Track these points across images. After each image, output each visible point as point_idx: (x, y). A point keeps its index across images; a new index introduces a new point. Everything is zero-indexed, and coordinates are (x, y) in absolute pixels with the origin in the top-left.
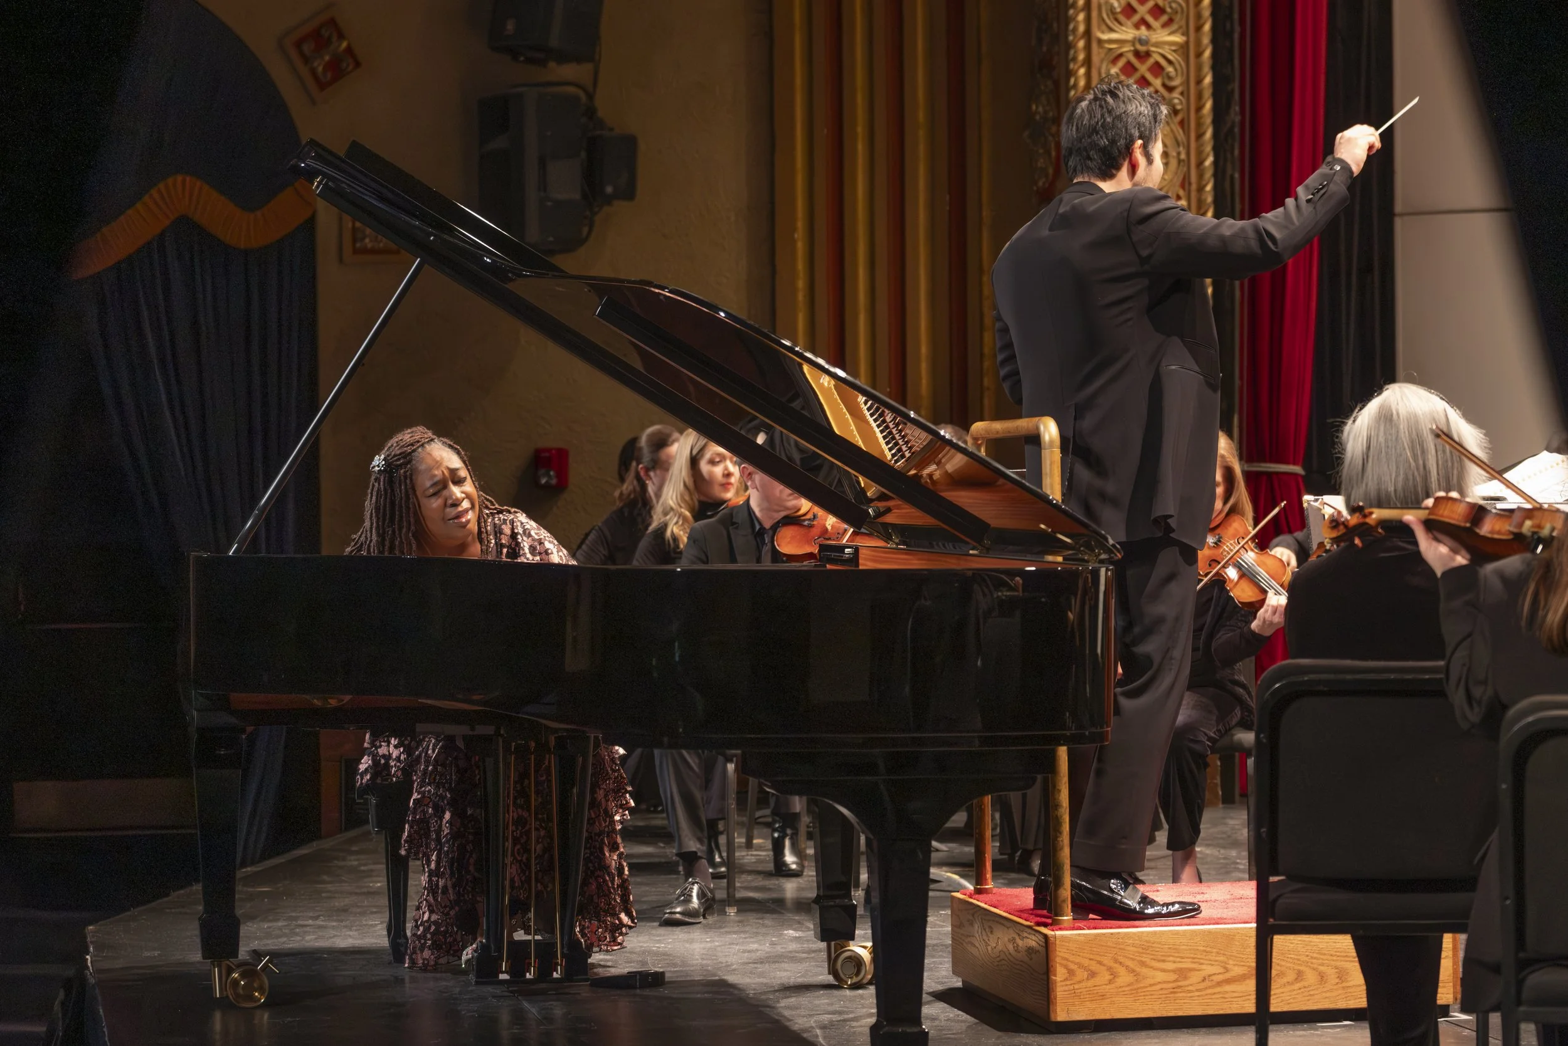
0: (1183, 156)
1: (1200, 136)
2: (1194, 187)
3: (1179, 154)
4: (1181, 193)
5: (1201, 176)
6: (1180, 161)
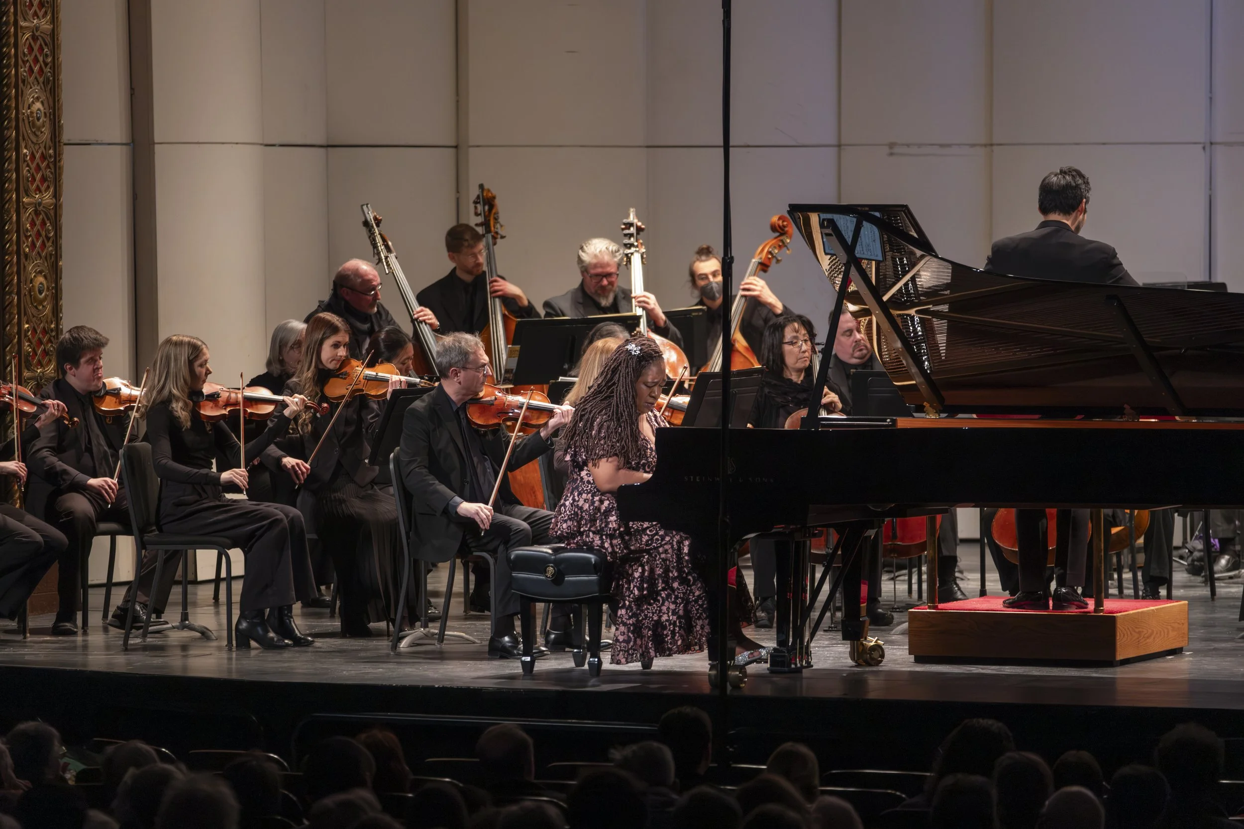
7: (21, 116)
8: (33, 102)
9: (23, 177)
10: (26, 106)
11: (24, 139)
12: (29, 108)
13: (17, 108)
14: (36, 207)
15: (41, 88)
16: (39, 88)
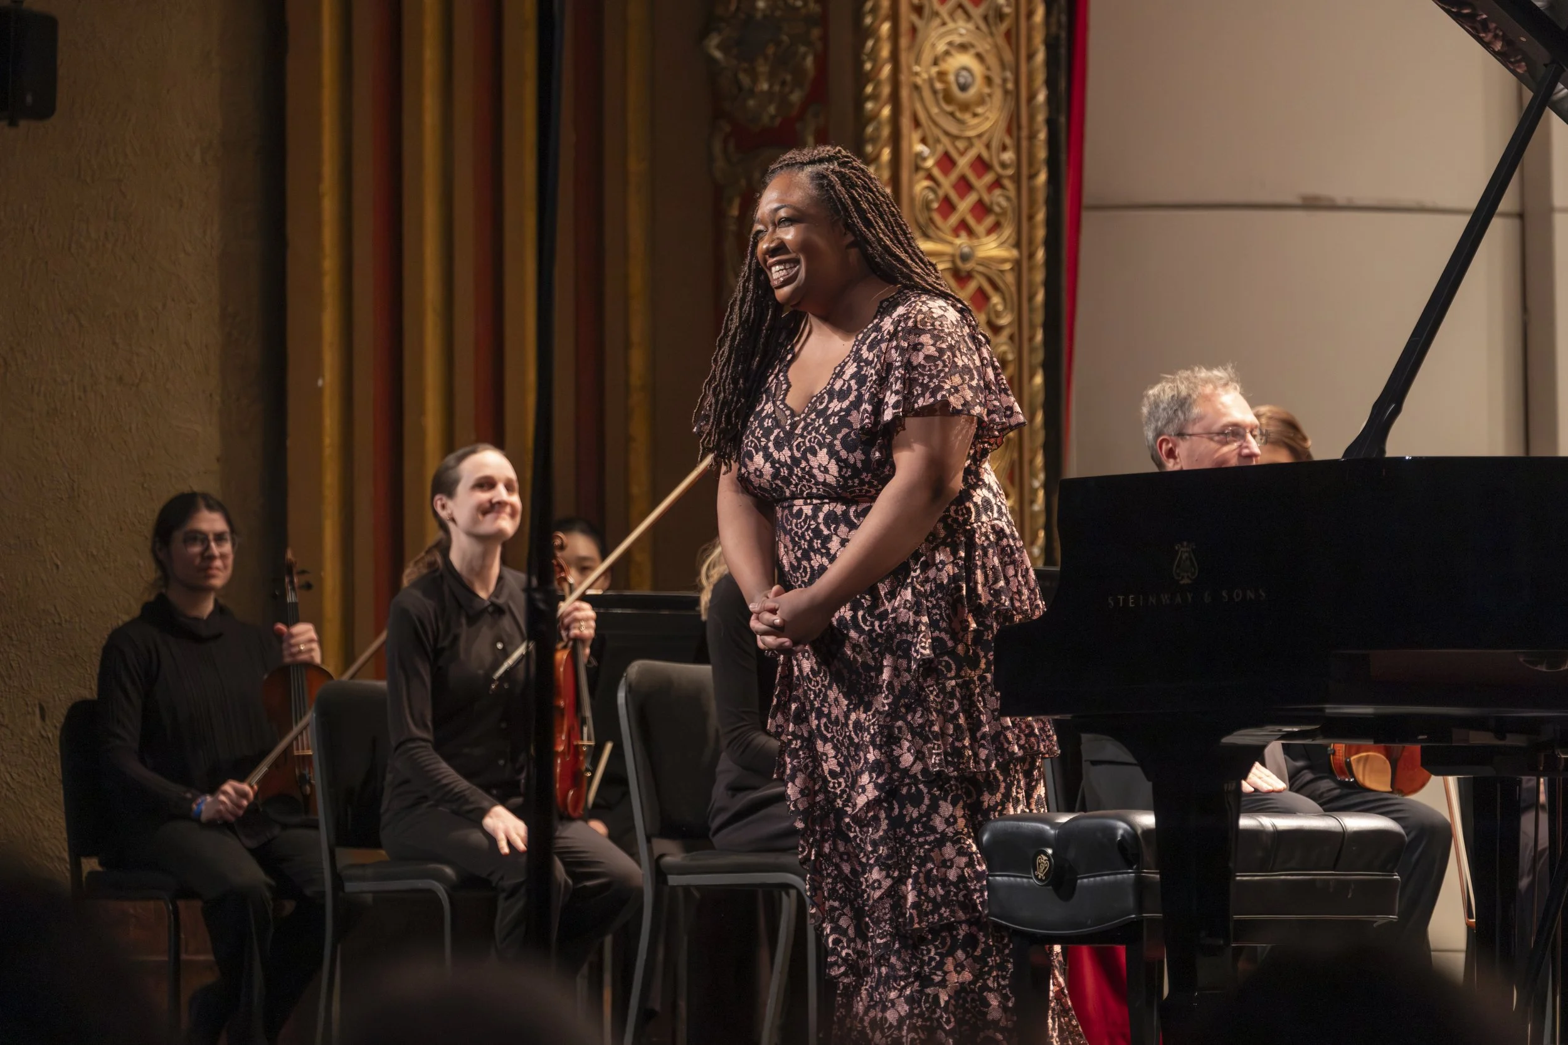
0: (1010, 86)
1: (1030, 57)
2: (1024, 133)
3: (1005, 81)
4: (1008, 141)
5: (1032, 118)
6: (1006, 92)
7: (904, 77)
8: (947, 53)
9: (912, 199)
10: (927, 57)
11: (917, 124)
12: (936, 63)
13: (895, 57)
14: (953, 262)
15: (978, 28)
16: (971, 26)
